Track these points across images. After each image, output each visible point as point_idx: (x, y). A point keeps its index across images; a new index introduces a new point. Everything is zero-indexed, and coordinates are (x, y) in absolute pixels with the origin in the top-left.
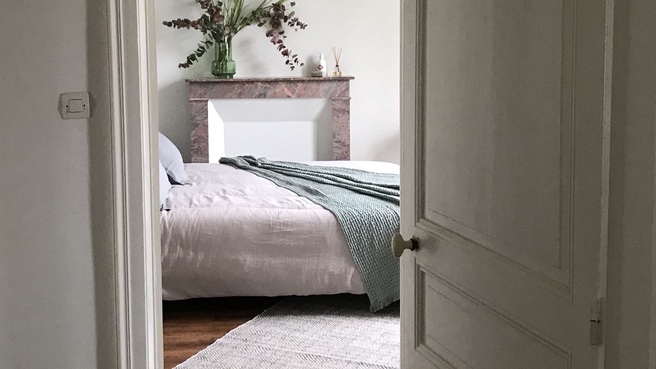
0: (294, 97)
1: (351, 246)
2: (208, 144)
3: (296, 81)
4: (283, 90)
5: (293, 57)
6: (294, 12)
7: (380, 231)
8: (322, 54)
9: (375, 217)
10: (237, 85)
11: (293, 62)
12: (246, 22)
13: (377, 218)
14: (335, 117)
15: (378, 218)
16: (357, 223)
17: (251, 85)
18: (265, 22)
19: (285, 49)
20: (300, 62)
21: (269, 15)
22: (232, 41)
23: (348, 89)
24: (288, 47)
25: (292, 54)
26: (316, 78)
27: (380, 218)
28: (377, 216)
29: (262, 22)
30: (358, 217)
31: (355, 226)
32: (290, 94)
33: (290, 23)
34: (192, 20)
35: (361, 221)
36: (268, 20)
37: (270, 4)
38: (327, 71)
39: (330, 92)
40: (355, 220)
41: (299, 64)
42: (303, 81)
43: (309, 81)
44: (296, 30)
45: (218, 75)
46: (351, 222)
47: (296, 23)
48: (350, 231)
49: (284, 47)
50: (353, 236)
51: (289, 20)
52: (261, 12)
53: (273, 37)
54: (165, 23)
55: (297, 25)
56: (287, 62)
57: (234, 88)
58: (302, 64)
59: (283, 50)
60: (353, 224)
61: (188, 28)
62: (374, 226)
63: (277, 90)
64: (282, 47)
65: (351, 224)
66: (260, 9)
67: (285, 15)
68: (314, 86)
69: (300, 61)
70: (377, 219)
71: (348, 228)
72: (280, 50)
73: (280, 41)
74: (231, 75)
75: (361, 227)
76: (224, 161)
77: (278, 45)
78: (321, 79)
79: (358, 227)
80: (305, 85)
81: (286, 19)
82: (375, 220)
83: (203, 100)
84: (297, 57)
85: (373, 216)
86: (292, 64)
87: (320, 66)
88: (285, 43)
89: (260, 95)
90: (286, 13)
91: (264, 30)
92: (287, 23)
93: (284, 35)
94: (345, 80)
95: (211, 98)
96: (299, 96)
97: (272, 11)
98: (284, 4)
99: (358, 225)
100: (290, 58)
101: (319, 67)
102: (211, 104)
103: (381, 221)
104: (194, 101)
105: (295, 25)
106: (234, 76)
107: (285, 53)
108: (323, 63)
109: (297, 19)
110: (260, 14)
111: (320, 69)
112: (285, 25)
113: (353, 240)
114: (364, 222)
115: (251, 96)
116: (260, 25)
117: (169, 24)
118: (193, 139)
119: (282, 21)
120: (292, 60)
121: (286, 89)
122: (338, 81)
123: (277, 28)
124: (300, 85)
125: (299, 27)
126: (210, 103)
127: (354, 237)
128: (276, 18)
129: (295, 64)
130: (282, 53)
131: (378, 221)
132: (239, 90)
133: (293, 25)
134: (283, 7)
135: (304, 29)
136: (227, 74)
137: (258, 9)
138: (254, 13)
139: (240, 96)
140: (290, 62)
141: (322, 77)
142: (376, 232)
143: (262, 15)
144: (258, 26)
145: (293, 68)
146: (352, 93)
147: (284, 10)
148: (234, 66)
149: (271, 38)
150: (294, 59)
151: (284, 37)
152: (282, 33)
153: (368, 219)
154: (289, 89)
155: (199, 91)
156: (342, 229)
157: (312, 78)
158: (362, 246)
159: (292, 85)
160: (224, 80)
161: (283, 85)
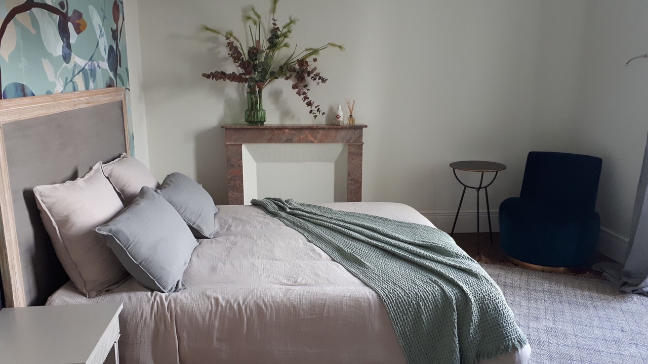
0: (316, 142)
1: (397, 330)
2: (243, 181)
3: (318, 128)
4: (307, 136)
5: (316, 107)
6: (316, 67)
7: (428, 312)
8: (340, 106)
9: (423, 297)
10: (267, 132)
11: (316, 112)
12: (274, 76)
13: (425, 297)
14: (351, 159)
15: (427, 297)
16: (404, 304)
17: (279, 132)
18: (291, 76)
19: (309, 100)
20: (322, 112)
21: (295, 70)
22: (262, 93)
23: (361, 136)
24: (311, 99)
25: (315, 104)
26: (335, 127)
27: (428, 298)
28: (426, 295)
29: (288, 75)
30: (405, 297)
31: (402, 308)
32: (312, 139)
33: (312, 77)
34: (228, 73)
35: (409, 302)
36: (294, 74)
37: (295, 60)
38: (344, 119)
39: (347, 139)
40: (402, 301)
41: (321, 113)
42: (323, 129)
43: (329, 129)
44: (318, 83)
45: (250, 122)
46: (397, 303)
47: (318, 77)
48: (396, 313)
49: (308, 98)
50: (400, 318)
51: (312, 75)
52: (287, 67)
53: (298, 90)
54: (204, 75)
55: (319, 79)
56: (311, 112)
57: (264, 134)
58: (323, 114)
59: (307, 101)
60: (400, 306)
61: (224, 80)
62: (423, 308)
63: (302, 137)
64: (306, 98)
65: (397, 305)
66: (286, 64)
67: (308, 70)
68: (333, 133)
69: (322, 110)
70: (426, 299)
71: (394, 310)
72: (304, 101)
73: (304, 93)
74: (262, 123)
75: (409, 309)
76: (255, 203)
77: (302, 96)
78: (340, 127)
79: (405, 308)
80: (325, 132)
81: (309, 73)
82: (423, 300)
83: (237, 144)
84: (319, 107)
85: (421, 296)
86: (315, 113)
87: (338, 115)
88: (309, 94)
89: (287, 140)
90: (309, 69)
91: (291, 83)
92: (310, 77)
93: (308, 88)
94: (359, 128)
95: (245, 142)
96: (321, 141)
97: (297, 67)
98: (307, 60)
99: (405, 307)
100: (313, 108)
101: (338, 117)
102: (244, 148)
103: (430, 302)
104: (230, 144)
105: (317, 79)
106: (265, 123)
107: (309, 104)
108: (341, 113)
109: (319, 74)
110: (286, 69)
111: (338, 118)
112: (309, 79)
113: (399, 323)
114: (412, 302)
115: (279, 141)
116: (287, 78)
117: (208, 76)
118: (229, 177)
119: (306, 75)
120: (315, 110)
121: (309, 136)
122: (354, 129)
123: (301, 81)
124: (321, 132)
125: (320, 81)
126: (243, 146)
127: (401, 320)
128: (300, 73)
129: (317, 114)
130: (307, 103)
131: (427, 301)
132: (269, 136)
133: (315, 79)
134: (307, 63)
135: (325, 83)
136: (258, 122)
137: (284, 64)
138: (281, 68)
139: (270, 141)
140: (313, 112)
141: (340, 125)
142: (425, 313)
143: (288, 70)
144: (285, 79)
145: (315, 117)
146: (365, 139)
147: (308, 66)
148: (265, 114)
149: (297, 90)
150: (316, 109)
151: (308, 90)
152: (306, 86)
153: (416, 298)
154: (312, 136)
155: (233, 136)
156: (387, 311)
157: (332, 127)
158: (409, 328)
159: (315, 131)
160: (256, 127)
161: (307, 132)
